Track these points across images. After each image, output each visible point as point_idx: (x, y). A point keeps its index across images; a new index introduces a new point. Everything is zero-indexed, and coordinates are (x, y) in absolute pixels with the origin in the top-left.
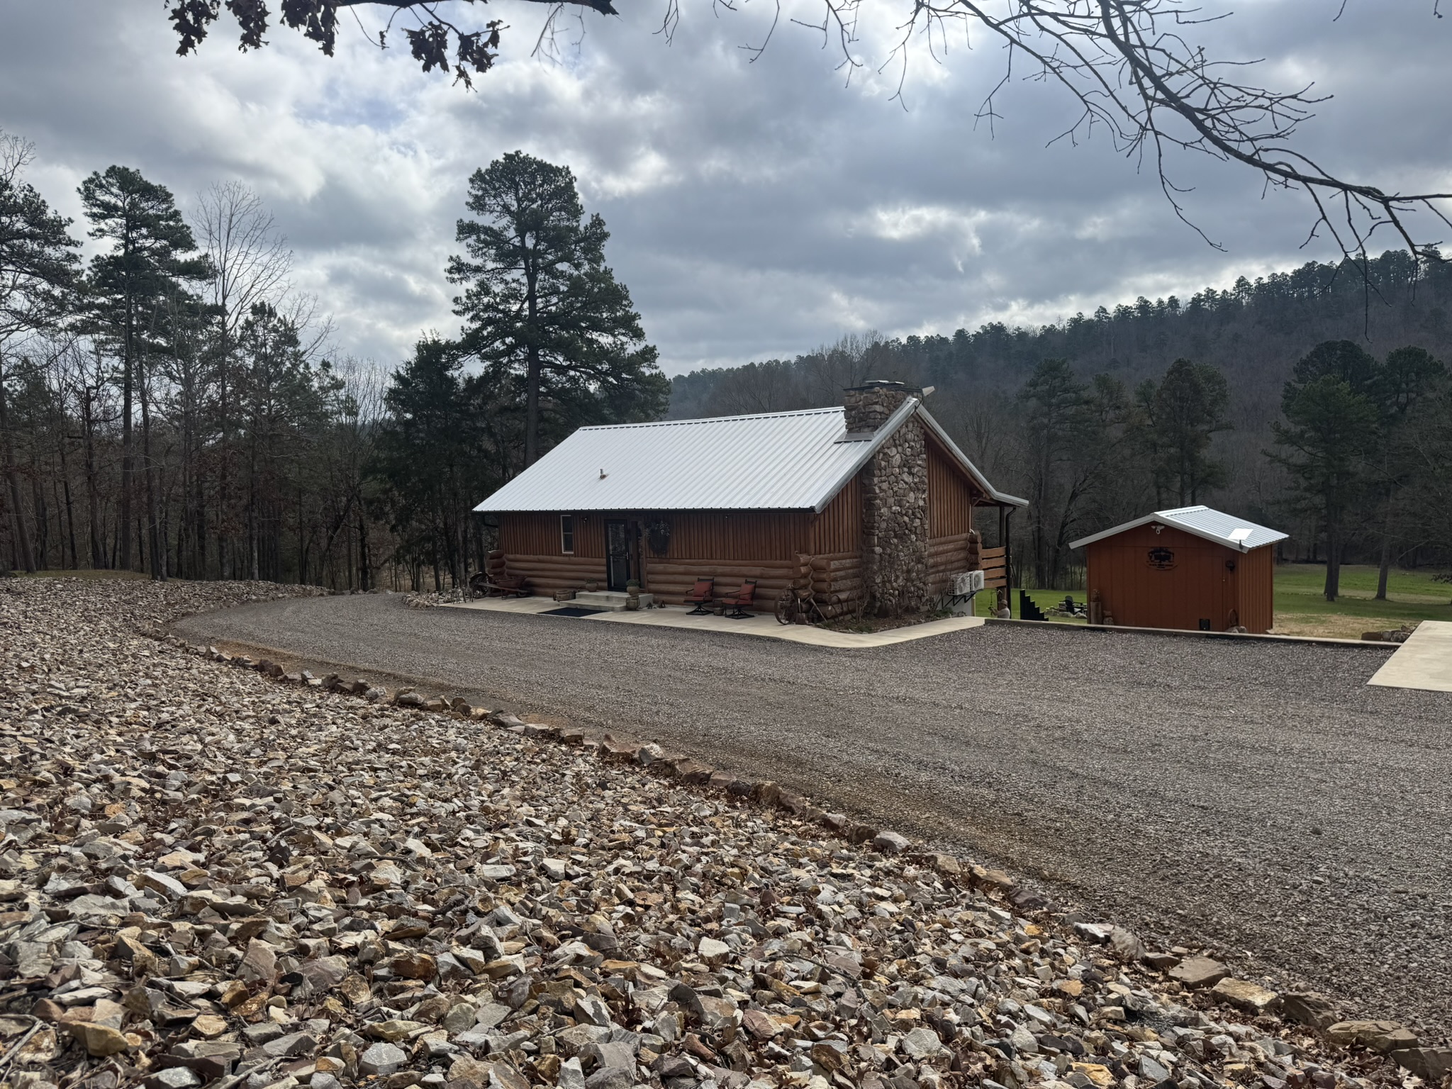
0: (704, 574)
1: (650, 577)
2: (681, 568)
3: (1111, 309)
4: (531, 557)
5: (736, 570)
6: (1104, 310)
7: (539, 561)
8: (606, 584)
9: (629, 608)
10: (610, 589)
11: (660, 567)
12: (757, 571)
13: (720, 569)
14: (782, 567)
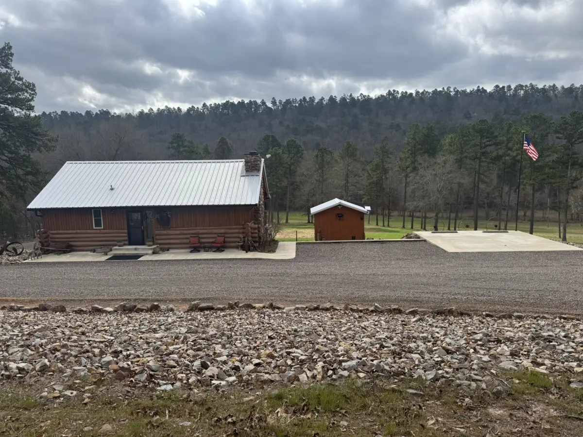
0: (193, 234)
1: (157, 237)
2: (178, 232)
3: (155, 110)
4: (71, 231)
5: (210, 231)
6: (152, 109)
7: (77, 233)
8: (127, 242)
9: (154, 253)
10: (130, 244)
11: (165, 232)
12: (222, 231)
13: (201, 231)
14: (235, 229)
